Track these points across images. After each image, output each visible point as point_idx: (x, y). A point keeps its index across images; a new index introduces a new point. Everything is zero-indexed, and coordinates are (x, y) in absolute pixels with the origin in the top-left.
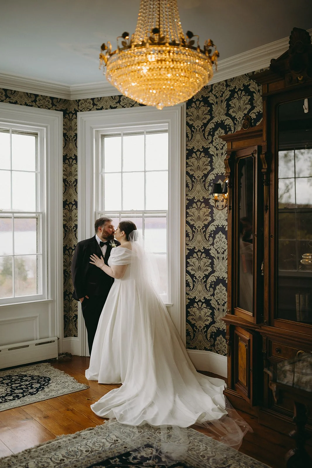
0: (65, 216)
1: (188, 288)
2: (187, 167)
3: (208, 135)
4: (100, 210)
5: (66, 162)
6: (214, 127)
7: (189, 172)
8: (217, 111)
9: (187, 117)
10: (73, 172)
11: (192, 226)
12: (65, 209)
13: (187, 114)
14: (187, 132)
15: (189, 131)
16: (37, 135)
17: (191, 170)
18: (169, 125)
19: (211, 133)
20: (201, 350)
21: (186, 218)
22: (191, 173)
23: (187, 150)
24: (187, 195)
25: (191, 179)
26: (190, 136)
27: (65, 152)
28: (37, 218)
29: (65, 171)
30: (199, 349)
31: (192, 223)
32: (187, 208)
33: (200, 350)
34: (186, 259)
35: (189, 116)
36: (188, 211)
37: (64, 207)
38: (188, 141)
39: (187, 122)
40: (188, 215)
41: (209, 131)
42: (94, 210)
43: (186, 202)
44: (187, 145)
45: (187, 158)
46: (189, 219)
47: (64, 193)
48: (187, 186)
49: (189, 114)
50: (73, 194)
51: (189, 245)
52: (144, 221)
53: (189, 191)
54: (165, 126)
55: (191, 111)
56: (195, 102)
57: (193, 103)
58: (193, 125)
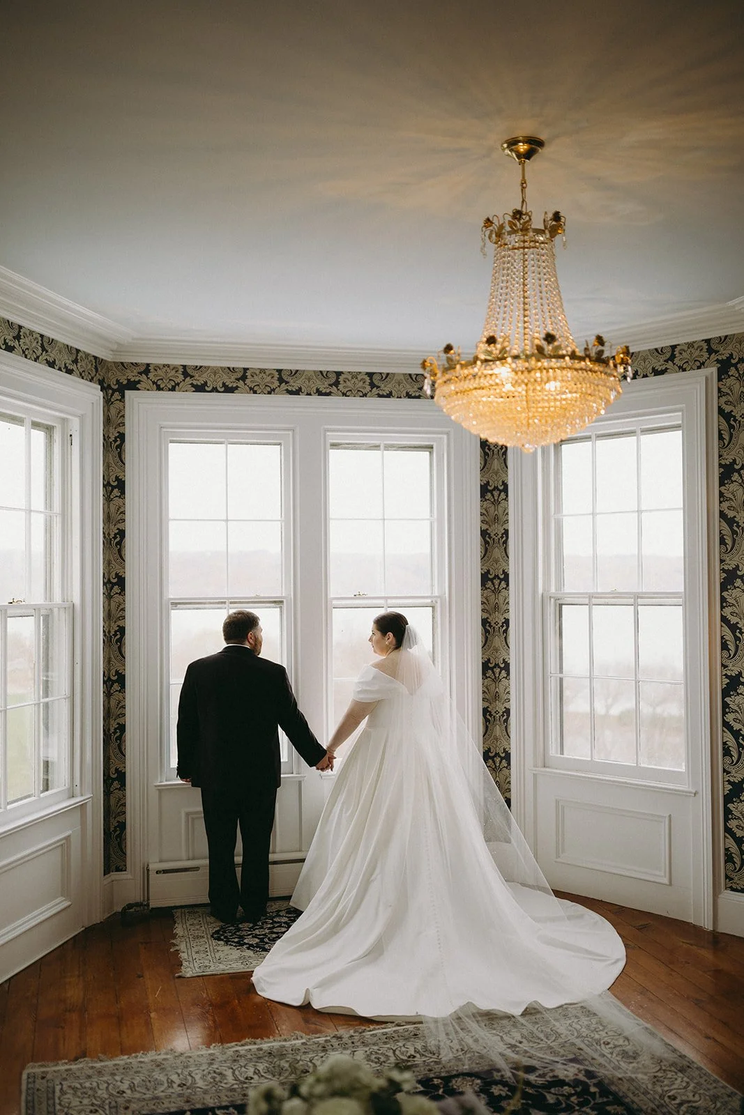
0: (486, 602)
1: (728, 759)
2: (720, 502)
4: (553, 590)
5: (487, 498)
7: (727, 511)
9: (719, 398)
10: (500, 516)
11: (734, 628)
12: (484, 588)
13: (719, 390)
14: (721, 428)
15: (725, 425)
16: (432, 448)
17: (729, 508)
18: (683, 415)
21: (722, 610)
22: (731, 514)
23: (721, 466)
24: (722, 561)
25: (731, 527)
26: (726, 437)
27: (484, 479)
28: (433, 607)
29: (484, 514)
31: (733, 620)
32: (723, 588)
34: (723, 699)
35: (724, 395)
36: (725, 594)
37: (483, 584)
38: (723, 446)
39: (719, 407)
40: (724, 604)
42: (540, 591)
43: (721, 576)
44: (720, 456)
45: (722, 484)
46: (727, 611)
47: (484, 557)
48: (722, 541)
49: (725, 390)
50: (501, 560)
51: (727, 667)
52: (636, 613)
53: (726, 552)
54: (676, 418)
55: (728, 385)
56: (735, 365)
57: (732, 368)
58: (732, 413)
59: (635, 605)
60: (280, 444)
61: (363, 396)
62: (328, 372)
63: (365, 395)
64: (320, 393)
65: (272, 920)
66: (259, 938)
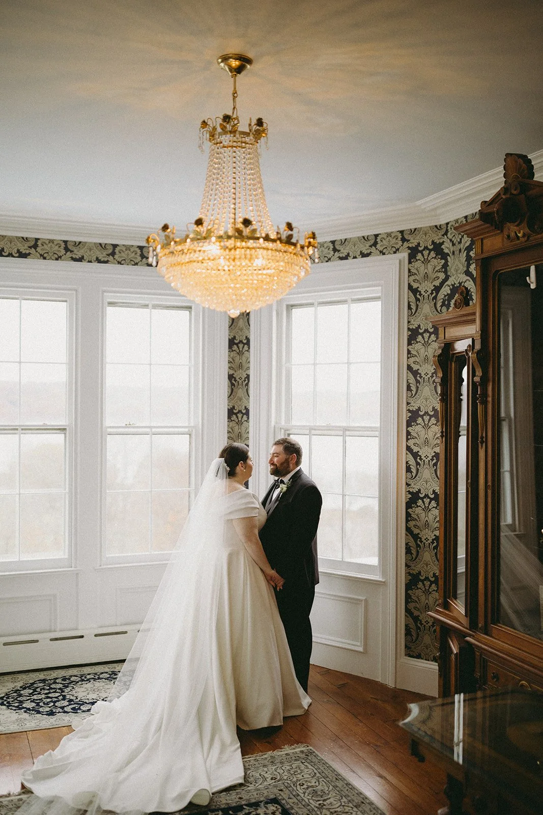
0: (231, 431)
1: (408, 557)
2: (408, 358)
3: (442, 306)
4: (283, 423)
5: (233, 349)
6: (449, 292)
7: (413, 365)
8: (454, 267)
9: (409, 277)
10: (244, 364)
11: (415, 455)
12: (230, 421)
13: (409, 270)
14: (410, 300)
15: (413, 298)
16: (191, 308)
17: (414, 363)
18: (382, 289)
19: (446, 303)
20: (428, 660)
21: (407, 441)
22: (415, 367)
23: (409, 329)
24: (408, 403)
25: (415, 377)
26: (413, 307)
27: (231, 334)
28: (190, 435)
29: (231, 362)
30: (424, 658)
31: (415, 449)
32: (409, 424)
33: (426, 660)
34: (406, 509)
35: (413, 275)
36: (409, 429)
37: (229, 417)
38: (411, 315)
39: (409, 284)
40: (409, 437)
41: (443, 299)
42: (273, 424)
43: (407, 415)
44: (409, 322)
45: (409, 344)
46: (411, 443)
47: (230, 396)
48: (409, 388)
49: (413, 270)
50: (244, 398)
51: (410, 485)
52: (345, 442)
53: (412, 396)
54: (377, 291)
55: (416, 267)
56: (421, 252)
57: (419, 254)
58: (419, 289)
59: (344, 436)
60: (66, 301)
61: (134, 265)
62: (106, 244)
63: (136, 264)
64: (99, 261)
65: (49, 686)
66: (36, 703)
